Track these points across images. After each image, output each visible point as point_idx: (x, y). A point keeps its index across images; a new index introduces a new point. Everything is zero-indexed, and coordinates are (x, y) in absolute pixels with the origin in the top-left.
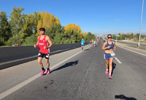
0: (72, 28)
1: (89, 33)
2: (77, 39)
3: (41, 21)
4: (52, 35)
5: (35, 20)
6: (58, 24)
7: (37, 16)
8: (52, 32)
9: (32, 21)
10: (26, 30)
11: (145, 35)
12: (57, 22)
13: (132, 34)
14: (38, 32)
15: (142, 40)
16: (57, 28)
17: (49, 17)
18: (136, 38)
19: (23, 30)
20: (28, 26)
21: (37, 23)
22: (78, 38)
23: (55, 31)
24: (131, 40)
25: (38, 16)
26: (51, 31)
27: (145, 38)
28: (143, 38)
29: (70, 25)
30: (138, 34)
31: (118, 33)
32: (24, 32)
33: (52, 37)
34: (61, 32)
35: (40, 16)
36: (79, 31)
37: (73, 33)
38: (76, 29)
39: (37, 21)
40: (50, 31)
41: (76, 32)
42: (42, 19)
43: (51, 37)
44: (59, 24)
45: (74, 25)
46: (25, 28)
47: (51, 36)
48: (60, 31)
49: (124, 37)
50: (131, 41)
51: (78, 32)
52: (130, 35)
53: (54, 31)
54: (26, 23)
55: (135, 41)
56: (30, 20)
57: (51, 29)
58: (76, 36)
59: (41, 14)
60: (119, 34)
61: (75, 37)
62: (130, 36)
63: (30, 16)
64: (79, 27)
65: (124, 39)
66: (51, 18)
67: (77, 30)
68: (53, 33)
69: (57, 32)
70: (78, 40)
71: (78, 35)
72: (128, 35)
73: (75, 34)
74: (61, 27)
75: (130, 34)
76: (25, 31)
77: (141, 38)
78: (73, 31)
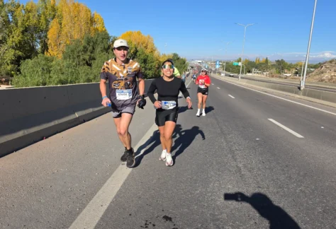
0: (134, 43)
1: (175, 55)
2: (146, 69)
3: (56, 20)
4: (87, 57)
5: (43, 18)
6: (100, 29)
7: (46, 8)
8: (85, 50)
9: (33, 21)
10: (20, 43)
11: (293, 63)
12: (98, 26)
13: (267, 61)
14: (50, 48)
15: (288, 75)
16: (100, 39)
17: (79, 12)
18: (274, 70)
19: (13, 42)
20: (23, 32)
21: (47, 25)
22: (149, 66)
23: (94, 49)
24: (265, 73)
25: (49, 7)
26: (85, 47)
27: (294, 71)
28: (289, 70)
29: (130, 35)
30: (278, 61)
31: (237, 58)
32: (13, 48)
33: (87, 62)
34: (110, 50)
35: (54, 9)
36: (149, 50)
37: (138, 54)
38: (144, 45)
39: (47, 22)
40: (81, 48)
41: (143, 53)
42: (61, 17)
43: (85, 62)
44: (102, 31)
45: (139, 33)
46: (16, 37)
47: (84, 60)
48: (106, 47)
49: (250, 66)
50: (264, 76)
51: (148, 52)
52: (263, 64)
53: (90, 48)
54: (19, 24)
55: (273, 76)
56: (28, 18)
57: (84, 43)
58: (145, 61)
59: (58, 5)
60: (239, 60)
61: (143, 65)
62: (262, 66)
63: (29, 8)
64: (150, 40)
65: (249, 72)
66: (83, 14)
67: (146, 47)
68: (89, 53)
69: (98, 49)
70: (148, 72)
71: (149, 59)
72: (258, 62)
73: (142, 57)
74: (108, 38)
75: (262, 60)
76: (16, 45)
77: (286, 71)
78: (136, 48)
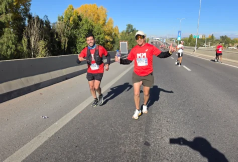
13: (212, 37)
30: (222, 37)
62: (209, 41)
77: (230, 45)
78: (79, 17)
